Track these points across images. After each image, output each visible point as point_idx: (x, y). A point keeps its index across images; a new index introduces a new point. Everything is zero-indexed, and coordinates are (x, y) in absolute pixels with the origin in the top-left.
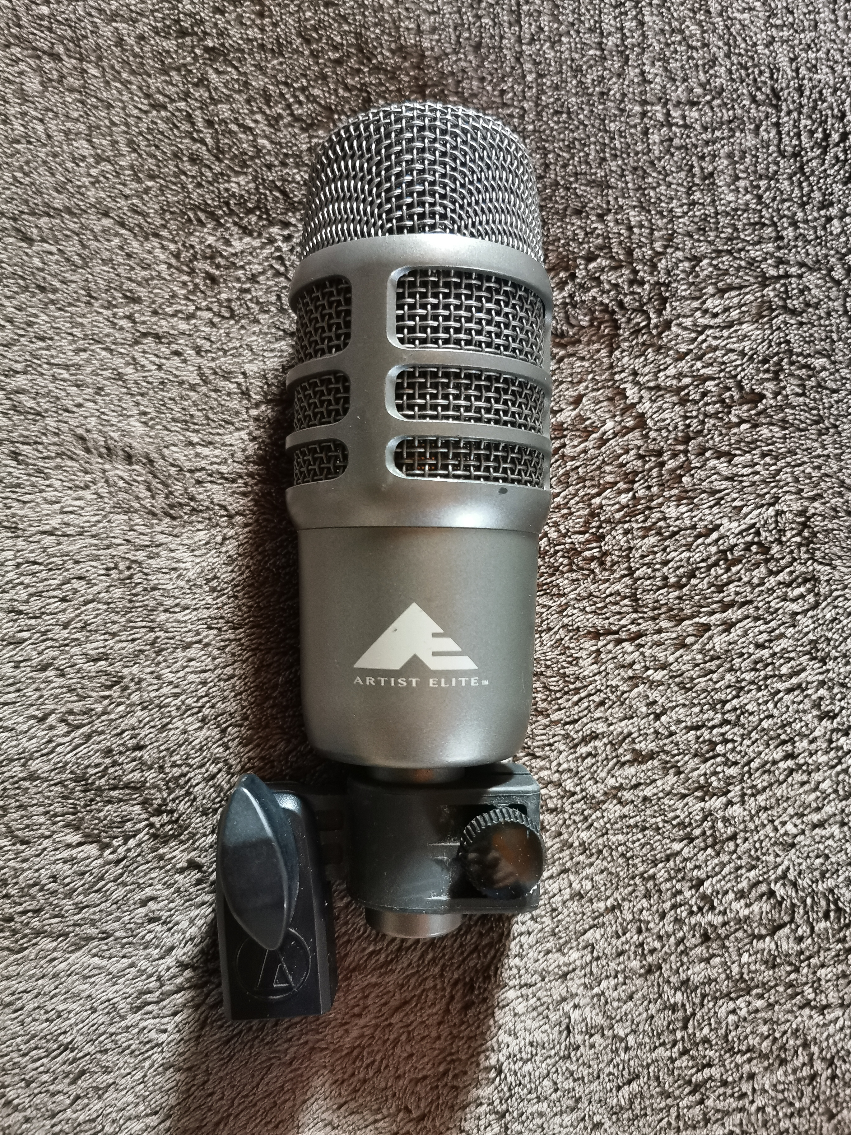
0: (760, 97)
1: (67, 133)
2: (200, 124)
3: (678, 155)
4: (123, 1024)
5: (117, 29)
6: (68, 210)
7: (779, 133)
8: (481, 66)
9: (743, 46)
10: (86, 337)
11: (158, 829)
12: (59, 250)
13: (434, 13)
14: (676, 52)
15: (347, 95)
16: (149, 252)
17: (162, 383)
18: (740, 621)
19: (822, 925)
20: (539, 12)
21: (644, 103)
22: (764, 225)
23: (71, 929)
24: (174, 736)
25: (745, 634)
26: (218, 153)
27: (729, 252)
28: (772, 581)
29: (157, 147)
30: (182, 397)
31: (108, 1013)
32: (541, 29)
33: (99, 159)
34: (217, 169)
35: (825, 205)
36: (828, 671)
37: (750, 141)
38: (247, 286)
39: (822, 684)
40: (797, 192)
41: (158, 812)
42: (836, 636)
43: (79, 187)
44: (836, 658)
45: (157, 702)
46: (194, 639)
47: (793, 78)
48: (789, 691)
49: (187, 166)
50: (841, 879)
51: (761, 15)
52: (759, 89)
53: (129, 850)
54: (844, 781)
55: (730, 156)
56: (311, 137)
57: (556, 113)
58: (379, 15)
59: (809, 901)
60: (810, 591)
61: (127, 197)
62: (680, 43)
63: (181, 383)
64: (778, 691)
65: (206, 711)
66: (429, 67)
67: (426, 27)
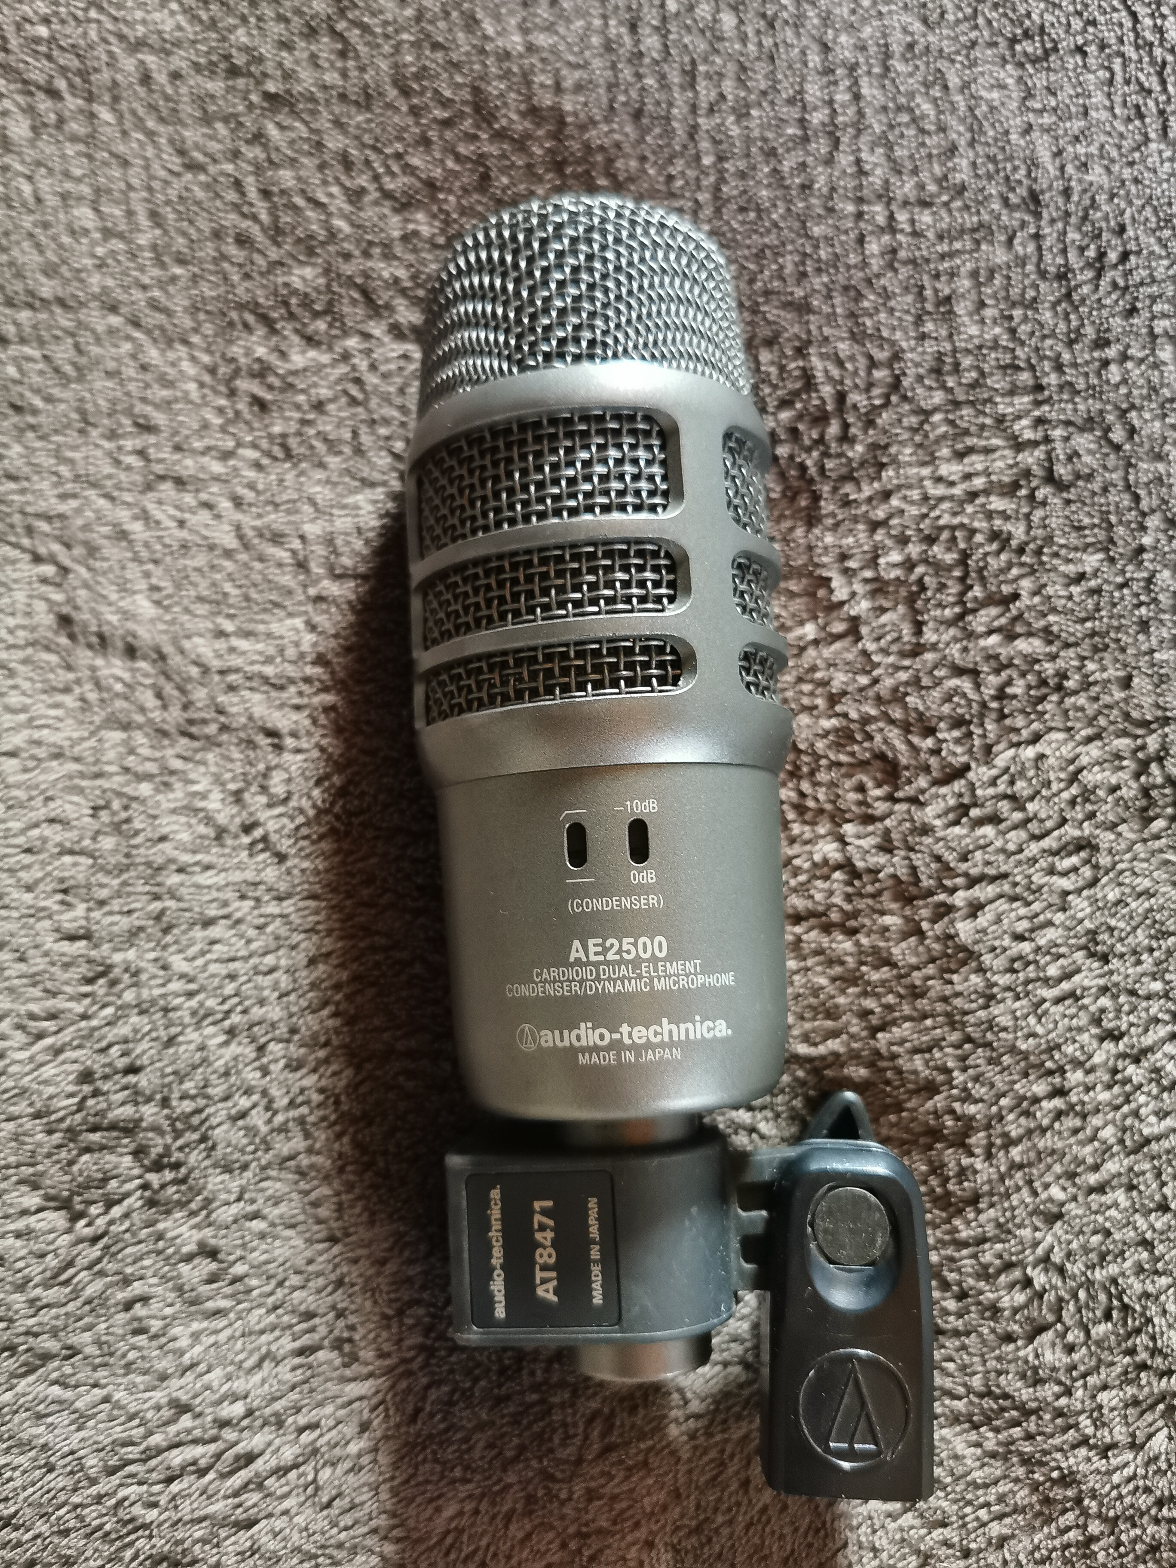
0: (1014, 199)
1: (65, 197)
2: (252, 194)
3: (904, 272)
4: (94, 1490)
5: (142, 62)
6: (61, 302)
7: (1039, 248)
8: (641, 140)
9: (991, 133)
10: (77, 478)
11: (156, 1192)
12: (45, 357)
13: (577, 66)
14: (902, 136)
15: (457, 168)
16: (173, 364)
17: (184, 546)
18: (991, 902)
19: (1100, 1330)
20: (721, 75)
21: (860, 200)
22: (1018, 368)
23: (21, 1339)
24: (185, 1052)
25: (998, 920)
26: (276, 233)
27: (972, 403)
28: (1034, 848)
29: (191, 222)
30: (213, 567)
31: (72, 1473)
32: (722, 97)
33: (108, 233)
34: (274, 254)
35: (1101, 343)
36: (1111, 972)
37: (1001, 257)
38: (311, 416)
39: (1104, 990)
40: (1062, 327)
41: (157, 1166)
42: (1122, 925)
43: (79, 271)
44: (1122, 956)
45: (162, 1002)
46: (221, 912)
47: (1057, 178)
48: (1058, 1001)
49: (232, 250)
50: (1128, 1264)
51: (1014, 95)
52: (1013, 190)
53: (111, 1222)
54: (1132, 1127)
55: (974, 274)
56: (407, 221)
57: (742, 210)
58: (506, 65)
59: (1082, 1294)
60: (1087, 862)
61: (144, 288)
62: (907, 125)
63: (212, 548)
64: (1044, 1001)
65: (236, 1018)
66: (572, 137)
67: (568, 84)
